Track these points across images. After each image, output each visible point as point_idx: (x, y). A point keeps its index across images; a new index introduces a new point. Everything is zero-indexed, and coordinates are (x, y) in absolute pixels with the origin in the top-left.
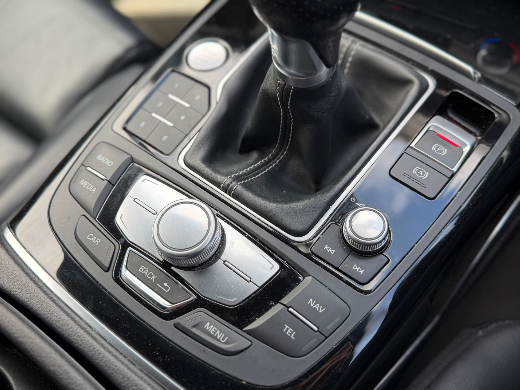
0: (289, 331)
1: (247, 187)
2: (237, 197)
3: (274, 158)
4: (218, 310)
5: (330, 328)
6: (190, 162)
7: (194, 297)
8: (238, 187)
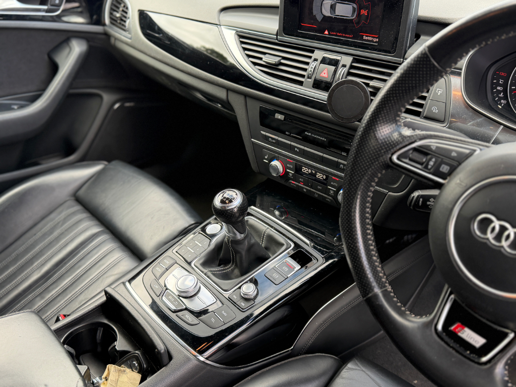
0: (213, 320)
1: (214, 275)
2: (208, 277)
3: (230, 268)
4: (192, 312)
5: (227, 321)
6: (196, 264)
7: (185, 307)
8: (209, 274)
